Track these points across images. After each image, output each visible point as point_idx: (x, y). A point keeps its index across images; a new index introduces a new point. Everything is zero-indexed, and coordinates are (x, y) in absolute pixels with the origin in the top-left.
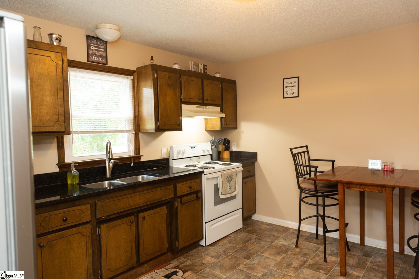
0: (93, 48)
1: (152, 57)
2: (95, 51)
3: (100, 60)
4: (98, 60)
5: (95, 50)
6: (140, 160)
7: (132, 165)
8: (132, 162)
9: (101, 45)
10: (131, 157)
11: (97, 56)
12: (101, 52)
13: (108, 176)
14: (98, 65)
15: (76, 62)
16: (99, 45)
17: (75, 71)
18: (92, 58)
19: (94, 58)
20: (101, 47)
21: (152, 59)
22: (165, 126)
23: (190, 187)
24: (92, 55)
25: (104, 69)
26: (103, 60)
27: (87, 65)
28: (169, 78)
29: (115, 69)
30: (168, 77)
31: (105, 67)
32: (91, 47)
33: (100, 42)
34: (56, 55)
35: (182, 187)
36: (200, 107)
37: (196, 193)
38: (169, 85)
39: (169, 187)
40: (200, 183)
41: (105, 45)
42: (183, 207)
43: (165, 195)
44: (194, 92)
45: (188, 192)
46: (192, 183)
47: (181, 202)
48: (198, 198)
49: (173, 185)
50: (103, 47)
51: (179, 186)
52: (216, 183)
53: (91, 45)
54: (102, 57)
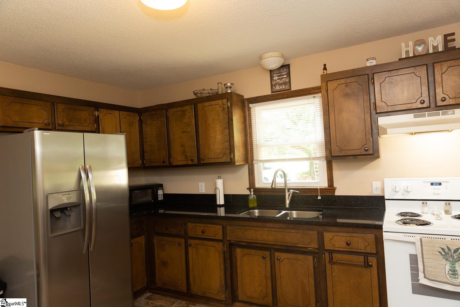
0: (276, 78)
1: (325, 65)
2: (278, 81)
3: (284, 87)
4: (281, 88)
5: (278, 79)
6: (335, 193)
7: (319, 198)
8: (319, 194)
9: (284, 72)
10: (317, 189)
11: (280, 84)
12: (284, 79)
13: (287, 206)
14: (280, 93)
15: (261, 98)
16: (282, 73)
17: (261, 105)
18: (275, 88)
19: (278, 88)
20: (283, 74)
21: (325, 69)
22: (341, 152)
24: (275, 85)
25: (287, 95)
26: (287, 86)
27: (271, 97)
28: (347, 86)
29: (298, 92)
30: (345, 84)
31: (289, 93)
32: (274, 78)
33: (283, 69)
34: (223, 101)
35: (332, 238)
36: (427, 115)
37: (365, 256)
38: (346, 95)
39: (309, 233)
40: (374, 243)
41: (288, 70)
42: (335, 267)
43: (304, 241)
44: (406, 93)
45: (347, 250)
46: (355, 238)
47: (332, 259)
48: (367, 265)
49: (316, 232)
50: (286, 73)
51: (327, 236)
52: (414, 253)
53: (274, 75)
54: (285, 83)
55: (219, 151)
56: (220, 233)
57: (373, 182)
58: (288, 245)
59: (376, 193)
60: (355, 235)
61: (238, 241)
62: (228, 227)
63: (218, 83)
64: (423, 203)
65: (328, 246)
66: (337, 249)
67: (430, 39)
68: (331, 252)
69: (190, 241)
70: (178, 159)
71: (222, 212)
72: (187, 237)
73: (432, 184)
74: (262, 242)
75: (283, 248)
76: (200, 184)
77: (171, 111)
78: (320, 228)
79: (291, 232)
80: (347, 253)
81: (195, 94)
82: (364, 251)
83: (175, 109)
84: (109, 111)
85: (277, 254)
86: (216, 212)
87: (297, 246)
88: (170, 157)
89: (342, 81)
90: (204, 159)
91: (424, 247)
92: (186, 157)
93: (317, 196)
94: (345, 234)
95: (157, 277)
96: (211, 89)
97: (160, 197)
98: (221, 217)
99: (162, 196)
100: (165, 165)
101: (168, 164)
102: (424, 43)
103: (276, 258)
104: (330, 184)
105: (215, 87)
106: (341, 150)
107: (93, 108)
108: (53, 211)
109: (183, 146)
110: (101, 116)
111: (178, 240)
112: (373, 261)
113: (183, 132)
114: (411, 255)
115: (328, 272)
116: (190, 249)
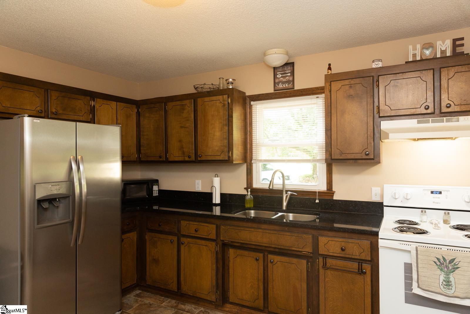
0: (279, 76)
1: (330, 65)
2: (281, 79)
3: (287, 86)
4: (284, 86)
5: (282, 77)
6: (333, 197)
7: (317, 201)
8: (317, 197)
9: (288, 70)
10: (316, 192)
11: (283, 83)
12: (288, 77)
13: (284, 208)
14: (283, 92)
15: (263, 95)
16: (286, 71)
17: (263, 103)
18: (278, 86)
19: (281, 86)
20: (287, 72)
21: (330, 68)
22: (341, 156)
23: (342, 250)
24: (278, 83)
25: (290, 94)
26: (290, 85)
27: (273, 95)
29: (302, 92)
30: (350, 86)
31: (291, 92)
32: (278, 76)
33: (287, 67)
34: (223, 97)
35: (327, 243)
36: (430, 121)
37: (359, 262)
38: (350, 97)
39: (304, 236)
40: (369, 250)
41: (292, 68)
42: (329, 272)
43: (298, 244)
44: (410, 98)
45: (341, 255)
46: (350, 244)
47: (326, 264)
48: (361, 272)
49: (311, 236)
50: (290, 71)
51: (322, 240)
52: (408, 261)
53: (278, 73)
54: (288, 82)
55: (217, 149)
56: (214, 232)
57: (373, 188)
58: (282, 247)
59: (375, 199)
60: (350, 240)
61: (232, 242)
62: (222, 227)
63: (220, 78)
64: (422, 212)
65: (322, 250)
66: (331, 254)
67: (439, 43)
68: (325, 257)
69: (183, 240)
70: (175, 154)
71: (217, 211)
72: (179, 235)
73: (432, 192)
74: (255, 243)
75: (277, 250)
76: (197, 181)
77: (170, 105)
78: (315, 232)
79: (285, 235)
80: (341, 259)
81: (196, 88)
82: (358, 257)
83: (174, 103)
84: (105, 102)
85: (271, 257)
86: (211, 211)
87: (291, 249)
88: (167, 152)
89: (347, 82)
90: (201, 156)
91: (419, 256)
92: (184, 153)
93: (315, 200)
94: (341, 240)
95: (148, 274)
96: (212, 84)
97: (155, 193)
98: (215, 216)
99: (157, 192)
100: (161, 160)
101: (165, 160)
102: (432, 47)
103: (269, 261)
104: (328, 187)
105: (216, 82)
106: (342, 153)
107: (89, 98)
108: (40, 202)
109: (180, 141)
110: (97, 106)
111: (170, 237)
112: (367, 268)
113: (182, 127)
114: (406, 264)
115: (321, 277)
116: (182, 247)
